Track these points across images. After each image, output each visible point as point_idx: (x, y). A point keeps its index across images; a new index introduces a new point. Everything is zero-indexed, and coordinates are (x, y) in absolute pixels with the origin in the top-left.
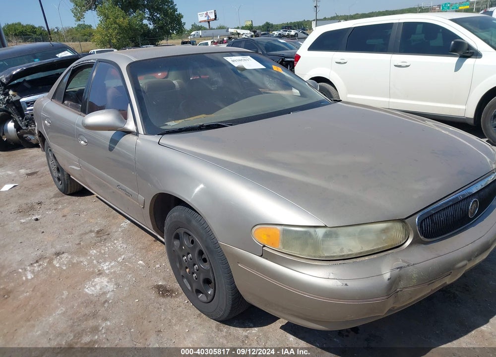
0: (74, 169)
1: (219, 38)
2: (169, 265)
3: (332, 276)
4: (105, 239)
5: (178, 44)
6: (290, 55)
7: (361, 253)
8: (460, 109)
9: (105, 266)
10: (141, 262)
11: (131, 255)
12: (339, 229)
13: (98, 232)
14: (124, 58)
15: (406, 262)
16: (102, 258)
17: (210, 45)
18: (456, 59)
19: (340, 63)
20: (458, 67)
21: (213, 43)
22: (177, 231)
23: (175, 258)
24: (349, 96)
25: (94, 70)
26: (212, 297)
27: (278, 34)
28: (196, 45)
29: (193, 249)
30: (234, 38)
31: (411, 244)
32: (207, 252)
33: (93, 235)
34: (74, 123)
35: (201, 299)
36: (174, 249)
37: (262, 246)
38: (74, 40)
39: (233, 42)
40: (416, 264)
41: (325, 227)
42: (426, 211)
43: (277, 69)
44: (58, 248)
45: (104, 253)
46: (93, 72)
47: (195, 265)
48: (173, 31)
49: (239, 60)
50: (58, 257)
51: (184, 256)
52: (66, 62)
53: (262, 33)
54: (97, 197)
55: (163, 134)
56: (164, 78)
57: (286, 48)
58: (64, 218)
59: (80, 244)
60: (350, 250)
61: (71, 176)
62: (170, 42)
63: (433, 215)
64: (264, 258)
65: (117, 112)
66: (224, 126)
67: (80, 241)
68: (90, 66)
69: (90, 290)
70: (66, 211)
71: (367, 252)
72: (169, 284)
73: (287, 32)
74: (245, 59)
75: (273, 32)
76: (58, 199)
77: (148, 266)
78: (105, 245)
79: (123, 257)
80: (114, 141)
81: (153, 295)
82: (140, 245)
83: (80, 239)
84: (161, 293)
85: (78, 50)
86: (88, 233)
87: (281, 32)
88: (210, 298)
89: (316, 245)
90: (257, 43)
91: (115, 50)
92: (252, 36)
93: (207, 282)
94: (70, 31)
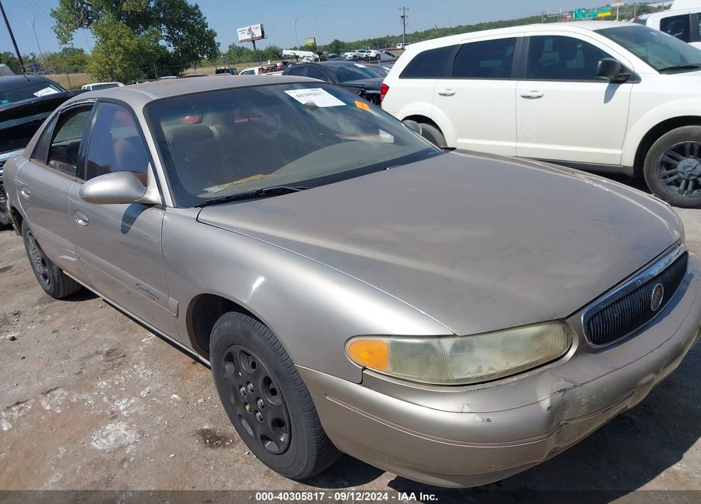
0: (68, 259)
1: (269, 63)
2: (217, 398)
3: (467, 409)
4: (120, 364)
5: (211, 73)
6: (372, 85)
7: (507, 371)
8: (614, 155)
9: (121, 405)
10: (175, 396)
11: (159, 385)
12: (474, 337)
13: (108, 354)
14: (138, 96)
15: (572, 382)
16: (116, 392)
17: (257, 74)
18: (605, 85)
19: (445, 95)
20: (608, 97)
21: (262, 70)
22: (230, 350)
23: (227, 390)
24: (460, 141)
25: (94, 114)
26: (285, 446)
27: (352, 56)
28: (237, 74)
29: (255, 376)
30: (291, 63)
31: (575, 354)
32: (276, 379)
33: (101, 358)
34: (67, 194)
35: (269, 449)
36: (225, 376)
37: (361, 368)
38: (58, 71)
39: (291, 69)
40: (585, 383)
41: (454, 336)
42: (594, 304)
43: (362, 105)
44: (48, 381)
45: (120, 384)
46: (93, 117)
47: (258, 399)
48: (203, 55)
49: (308, 95)
50: (49, 395)
51: (241, 387)
52: (50, 103)
53: (330, 55)
54: (104, 300)
55: (202, 206)
56: (198, 123)
57: (365, 74)
58: (56, 334)
59: (81, 372)
60: (491, 369)
61: (64, 272)
62: (199, 71)
63: (604, 310)
64: (364, 386)
65: (132, 175)
66: (293, 191)
67: (82, 369)
68: (87, 108)
69: (99, 443)
70: (57, 324)
71: (516, 369)
72: (220, 427)
73: (365, 54)
74: (316, 92)
75: (346, 54)
76: (45, 306)
77: (186, 400)
78: (120, 373)
79: (148, 389)
80: (129, 219)
81: (195, 445)
82: (172, 371)
83: (81, 365)
84: (208, 441)
85: (66, 85)
86: (93, 356)
87: (357, 53)
88: (283, 448)
89: (442, 364)
90: (326, 69)
91: (121, 85)
92: (316, 60)
93: (278, 423)
94: (52, 58)
